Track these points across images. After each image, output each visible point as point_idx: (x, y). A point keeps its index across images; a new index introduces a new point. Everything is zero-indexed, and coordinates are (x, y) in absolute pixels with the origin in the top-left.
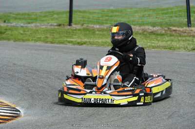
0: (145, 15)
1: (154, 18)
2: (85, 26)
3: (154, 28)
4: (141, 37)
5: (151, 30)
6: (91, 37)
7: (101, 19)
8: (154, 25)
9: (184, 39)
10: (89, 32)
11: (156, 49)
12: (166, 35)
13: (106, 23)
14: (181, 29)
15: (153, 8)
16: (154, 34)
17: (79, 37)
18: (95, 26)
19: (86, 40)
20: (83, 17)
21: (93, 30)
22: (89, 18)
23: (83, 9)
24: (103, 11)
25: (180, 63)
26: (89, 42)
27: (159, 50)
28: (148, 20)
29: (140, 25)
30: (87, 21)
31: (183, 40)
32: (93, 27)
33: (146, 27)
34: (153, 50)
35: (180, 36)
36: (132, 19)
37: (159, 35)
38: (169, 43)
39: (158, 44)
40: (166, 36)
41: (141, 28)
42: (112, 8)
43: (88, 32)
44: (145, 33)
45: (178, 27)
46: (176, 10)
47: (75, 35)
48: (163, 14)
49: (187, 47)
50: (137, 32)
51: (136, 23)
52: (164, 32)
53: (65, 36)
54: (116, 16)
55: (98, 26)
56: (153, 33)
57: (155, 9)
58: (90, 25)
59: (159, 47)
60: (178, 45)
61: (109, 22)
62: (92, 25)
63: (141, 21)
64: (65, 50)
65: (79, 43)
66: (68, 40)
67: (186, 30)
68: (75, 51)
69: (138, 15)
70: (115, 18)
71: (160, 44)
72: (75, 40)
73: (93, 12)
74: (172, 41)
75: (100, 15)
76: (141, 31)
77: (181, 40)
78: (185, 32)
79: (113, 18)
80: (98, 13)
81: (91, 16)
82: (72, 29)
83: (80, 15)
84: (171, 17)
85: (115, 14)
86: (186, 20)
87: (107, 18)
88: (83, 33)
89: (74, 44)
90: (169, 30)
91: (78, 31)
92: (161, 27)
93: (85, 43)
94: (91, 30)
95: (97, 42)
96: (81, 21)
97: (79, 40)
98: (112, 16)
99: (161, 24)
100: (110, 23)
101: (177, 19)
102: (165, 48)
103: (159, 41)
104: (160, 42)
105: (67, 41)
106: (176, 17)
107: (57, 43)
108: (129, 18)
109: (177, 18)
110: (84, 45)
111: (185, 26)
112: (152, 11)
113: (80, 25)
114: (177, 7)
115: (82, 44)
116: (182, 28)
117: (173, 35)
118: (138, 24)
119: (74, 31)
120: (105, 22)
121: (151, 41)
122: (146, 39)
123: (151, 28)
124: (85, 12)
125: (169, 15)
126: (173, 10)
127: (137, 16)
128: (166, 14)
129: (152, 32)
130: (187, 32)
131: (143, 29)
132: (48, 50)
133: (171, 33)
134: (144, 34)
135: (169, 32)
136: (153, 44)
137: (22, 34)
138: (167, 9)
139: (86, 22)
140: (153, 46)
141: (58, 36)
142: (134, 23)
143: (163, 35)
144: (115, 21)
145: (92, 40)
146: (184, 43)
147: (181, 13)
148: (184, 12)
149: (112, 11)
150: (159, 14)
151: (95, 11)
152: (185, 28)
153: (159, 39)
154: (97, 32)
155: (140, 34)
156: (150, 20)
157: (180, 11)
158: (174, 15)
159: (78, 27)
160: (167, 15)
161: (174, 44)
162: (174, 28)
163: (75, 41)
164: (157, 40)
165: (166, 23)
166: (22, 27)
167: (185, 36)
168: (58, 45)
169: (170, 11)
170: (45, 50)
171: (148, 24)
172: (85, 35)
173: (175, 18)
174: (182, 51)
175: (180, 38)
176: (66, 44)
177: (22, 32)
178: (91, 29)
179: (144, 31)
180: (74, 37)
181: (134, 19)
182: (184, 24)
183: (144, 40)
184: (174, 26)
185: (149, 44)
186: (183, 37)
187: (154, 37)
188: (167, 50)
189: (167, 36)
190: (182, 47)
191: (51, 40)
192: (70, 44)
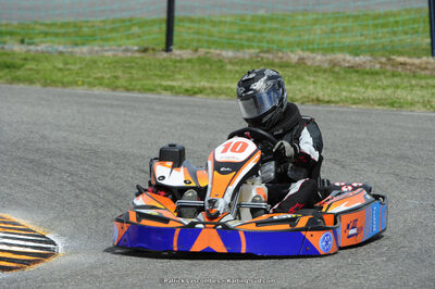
0: (337, 28)
1: (356, 36)
2: (202, 51)
3: (357, 58)
4: (326, 79)
5: (349, 62)
6: (215, 78)
7: (237, 37)
8: (356, 51)
9: (423, 82)
10: (211, 65)
11: (360, 106)
12: (384, 73)
13: (249, 47)
14: (417, 61)
15: (356, 13)
16: (357, 72)
17: (188, 78)
18: (224, 53)
19: (204, 84)
20: (198, 33)
21: (220, 61)
22: (211, 35)
23: (197, 15)
24: (243, 20)
25: (413, 137)
26: (212, 88)
27: (368, 107)
28: (343, 40)
29: (325, 51)
30: (207, 41)
31: (422, 87)
32: (219, 55)
33: (339, 56)
34: (354, 106)
35: (414, 76)
36: (306, 37)
37: (367, 73)
38: (389, 91)
39: (366, 95)
40: (382, 77)
41: (329, 57)
42: (261, 12)
43: (208, 66)
44: (337, 69)
45: (410, 57)
46: (407, 17)
47: (179, 73)
48: (376, 26)
49: (429, 102)
50: (319, 66)
51: (316, 46)
52: (378, 66)
53: (157, 75)
54: (270, 30)
55: (230, 54)
56: (353, 69)
57: (358, 16)
58: (212, 51)
59: (367, 101)
60: (409, 97)
61: (255, 44)
62: (218, 52)
63: (327, 41)
64: (157, 107)
65: (187, 90)
66: (164, 83)
67: (427, 63)
68: (178, 109)
69: (321, 30)
70: (269, 36)
71: (370, 93)
72: (179, 83)
73: (221, 22)
74: (397, 87)
75: (235, 29)
76: (326, 65)
77: (417, 85)
78: (426, 68)
79: (264, 34)
80: (232, 23)
81: (215, 30)
82: (171, 60)
83: (190, 28)
84: (395, 33)
85: (268, 25)
86: (429, 40)
87: (251, 34)
88: (197, 68)
89: (177, 94)
90: (388, 64)
91: (185, 64)
92: (372, 55)
93: (201, 91)
94: (216, 62)
95: (228, 88)
96: (192, 40)
97: (188, 85)
98: (261, 31)
99: (371, 50)
100: (258, 47)
101: (408, 39)
102: (380, 102)
103: (367, 87)
104: (369, 90)
105: (160, 85)
106: (406, 33)
107: (140, 91)
108: (300, 36)
109: (409, 36)
110: (199, 96)
111: (426, 55)
112: (351, 20)
113: (189, 51)
114: (408, 11)
115: (195, 93)
116: (419, 57)
117: (400, 75)
118: (318, 49)
119: (178, 64)
120: (246, 43)
121: (348, 86)
122: (337, 83)
123: (349, 57)
124: (201, 21)
125: (389, 29)
126: (398, 19)
127: (319, 32)
128: (383, 26)
129: (352, 67)
130: (429, 66)
131: (331, 61)
132: (118, 106)
133: (395, 70)
134: (333, 72)
135: (389, 68)
136: (354, 95)
137: (60, 70)
138: (386, 15)
139: (205, 45)
140: (354, 99)
141: (141, 74)
142: (311, 47)
143: (377, 73)
144: (268, 42)
145: (216, 85)
146: (424, 92)
147: (416, 26)
148: (424, 22)
149: (263, 20)
150: (367, 25)
151: (223, 19)
152: (424, 59)
153: (367, 82)
154: (229, 67)
155: (325, 71)
156: (347, 40)
157: (414, 21)
158: (400, 28)
159: (186, 54)
160: (385, 30)
161: (402, 94)
162: (401, 59)
163: (180, 87)
164: (362, 84)
165: (384, 47)
166: (61, 53)
167: (426, 77)
168: (140, 95)
169: (392, 19)
170: (112, 106)
171: (342, 49)
172: (202, 73)
173: (403, 37)
174: (419, 111)
175: (413, 82)
176: (159, 93)
177: (61, 66)
178: (216, 59)
179: (334, 64)
180: (177, 76)
181: (312, 37)
182: (424, 50)
183: (333, 84)
184: (402, 54)
185: (344, 94)
186: (421, 78)
187: (355, 77)
188: (385, 108)
189: (386, 77)
190: (418, 102)
191: (125, 84)
192: (169, 93)
